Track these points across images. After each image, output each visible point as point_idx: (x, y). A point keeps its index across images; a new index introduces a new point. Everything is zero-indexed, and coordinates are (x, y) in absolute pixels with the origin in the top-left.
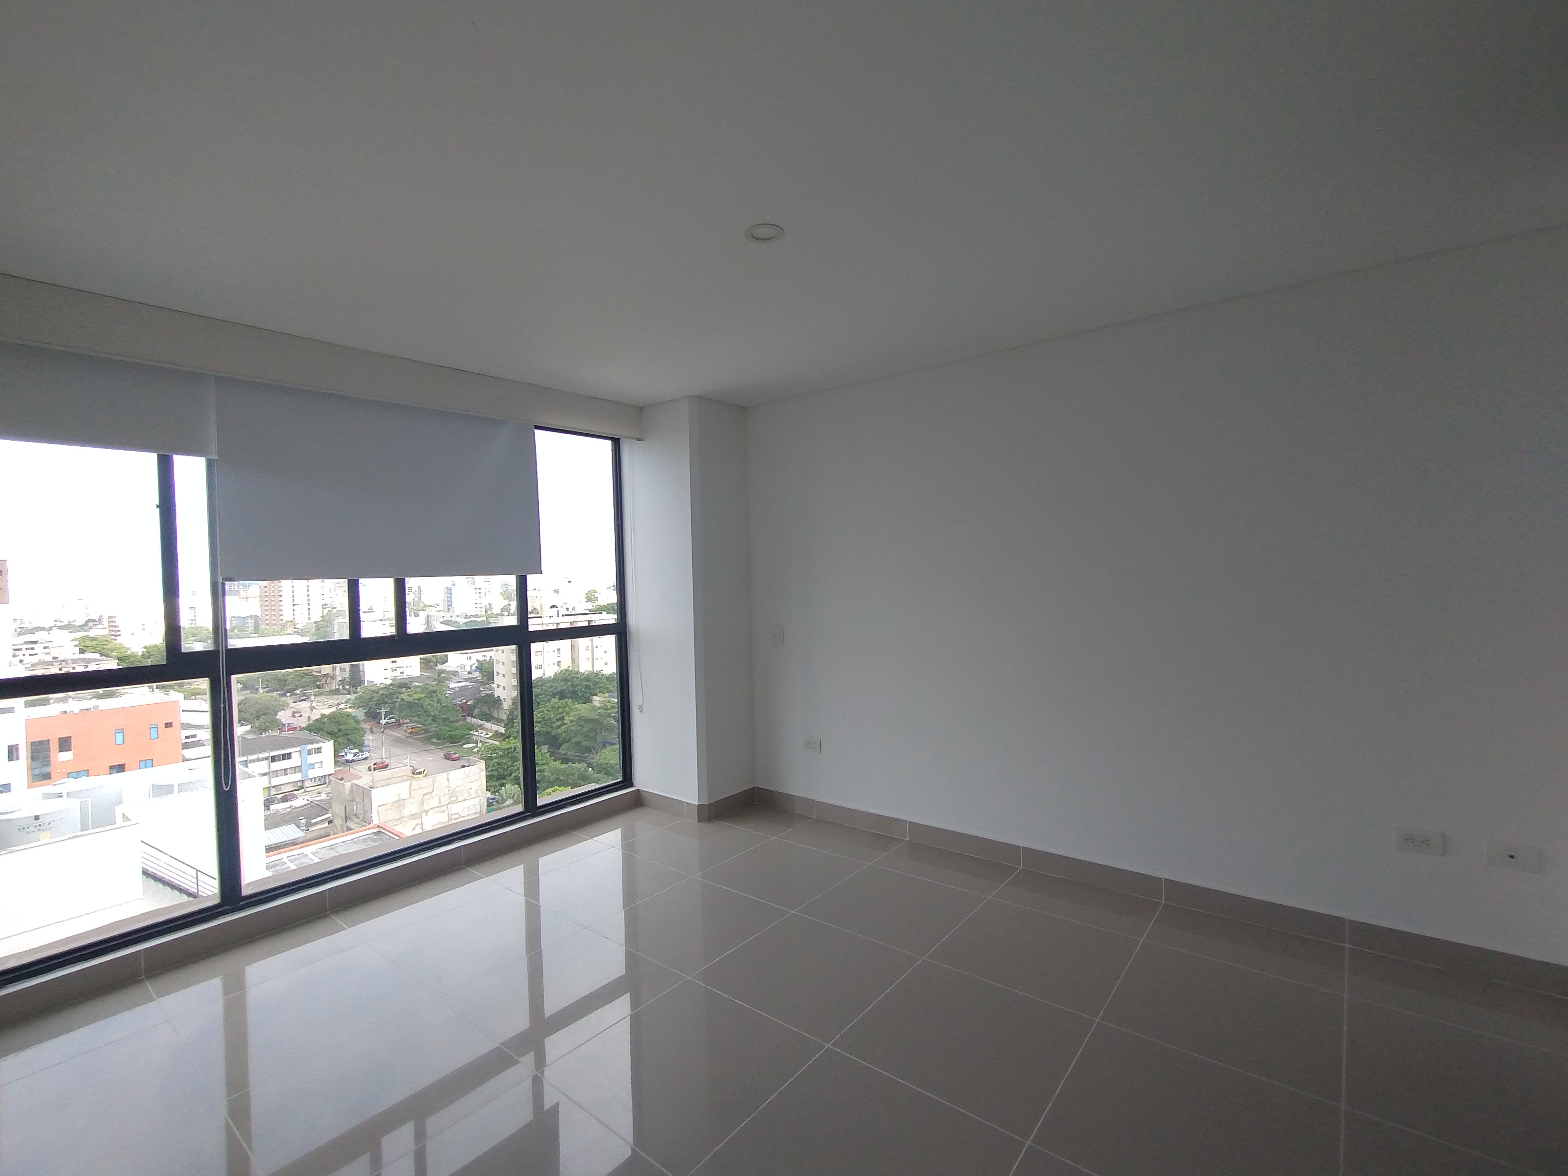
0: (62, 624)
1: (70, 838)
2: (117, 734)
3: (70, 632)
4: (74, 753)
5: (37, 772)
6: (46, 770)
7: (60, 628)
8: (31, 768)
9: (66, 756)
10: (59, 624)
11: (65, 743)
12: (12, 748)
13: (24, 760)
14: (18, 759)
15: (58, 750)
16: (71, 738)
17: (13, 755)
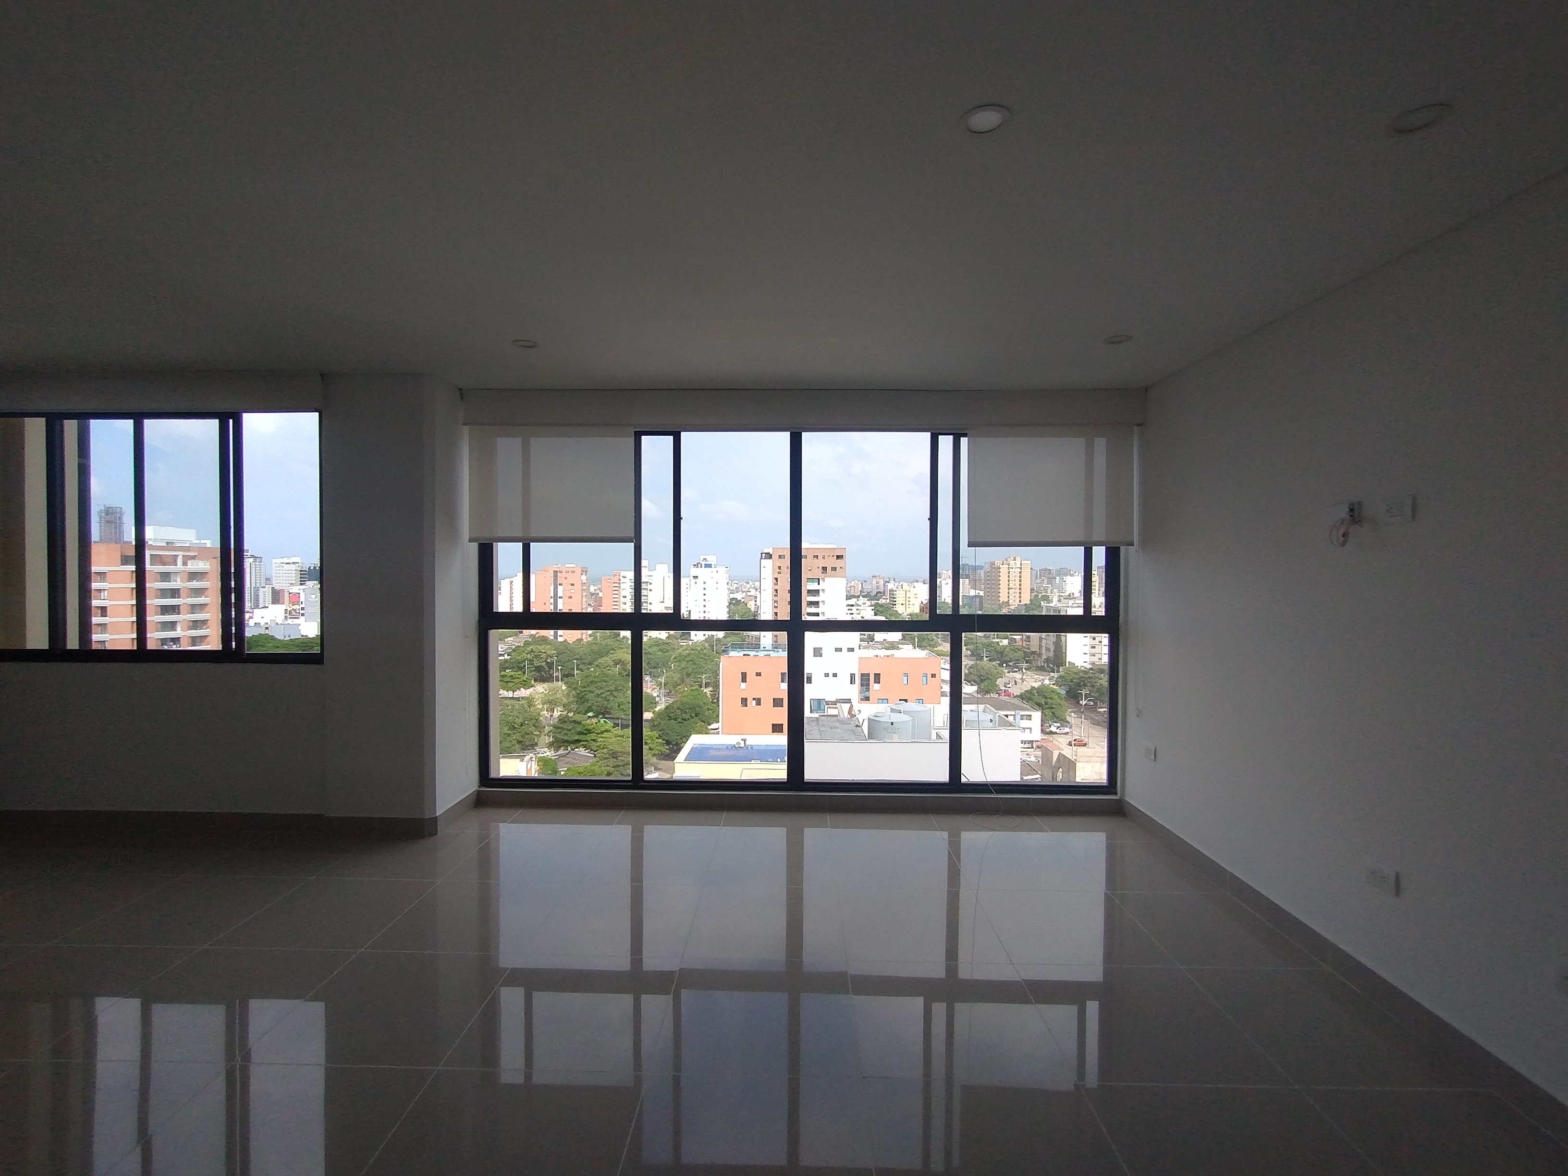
4: (881, 686)
5: (863, 694)
6: (867, 694)
8: (860, 692)
9: (876, 687)
11: (877, 677)
12: (852, 676)
13: (857, 685)
14: (854, 683)
15: (873, 682)
16: (881, 675)
17: (852, 681)
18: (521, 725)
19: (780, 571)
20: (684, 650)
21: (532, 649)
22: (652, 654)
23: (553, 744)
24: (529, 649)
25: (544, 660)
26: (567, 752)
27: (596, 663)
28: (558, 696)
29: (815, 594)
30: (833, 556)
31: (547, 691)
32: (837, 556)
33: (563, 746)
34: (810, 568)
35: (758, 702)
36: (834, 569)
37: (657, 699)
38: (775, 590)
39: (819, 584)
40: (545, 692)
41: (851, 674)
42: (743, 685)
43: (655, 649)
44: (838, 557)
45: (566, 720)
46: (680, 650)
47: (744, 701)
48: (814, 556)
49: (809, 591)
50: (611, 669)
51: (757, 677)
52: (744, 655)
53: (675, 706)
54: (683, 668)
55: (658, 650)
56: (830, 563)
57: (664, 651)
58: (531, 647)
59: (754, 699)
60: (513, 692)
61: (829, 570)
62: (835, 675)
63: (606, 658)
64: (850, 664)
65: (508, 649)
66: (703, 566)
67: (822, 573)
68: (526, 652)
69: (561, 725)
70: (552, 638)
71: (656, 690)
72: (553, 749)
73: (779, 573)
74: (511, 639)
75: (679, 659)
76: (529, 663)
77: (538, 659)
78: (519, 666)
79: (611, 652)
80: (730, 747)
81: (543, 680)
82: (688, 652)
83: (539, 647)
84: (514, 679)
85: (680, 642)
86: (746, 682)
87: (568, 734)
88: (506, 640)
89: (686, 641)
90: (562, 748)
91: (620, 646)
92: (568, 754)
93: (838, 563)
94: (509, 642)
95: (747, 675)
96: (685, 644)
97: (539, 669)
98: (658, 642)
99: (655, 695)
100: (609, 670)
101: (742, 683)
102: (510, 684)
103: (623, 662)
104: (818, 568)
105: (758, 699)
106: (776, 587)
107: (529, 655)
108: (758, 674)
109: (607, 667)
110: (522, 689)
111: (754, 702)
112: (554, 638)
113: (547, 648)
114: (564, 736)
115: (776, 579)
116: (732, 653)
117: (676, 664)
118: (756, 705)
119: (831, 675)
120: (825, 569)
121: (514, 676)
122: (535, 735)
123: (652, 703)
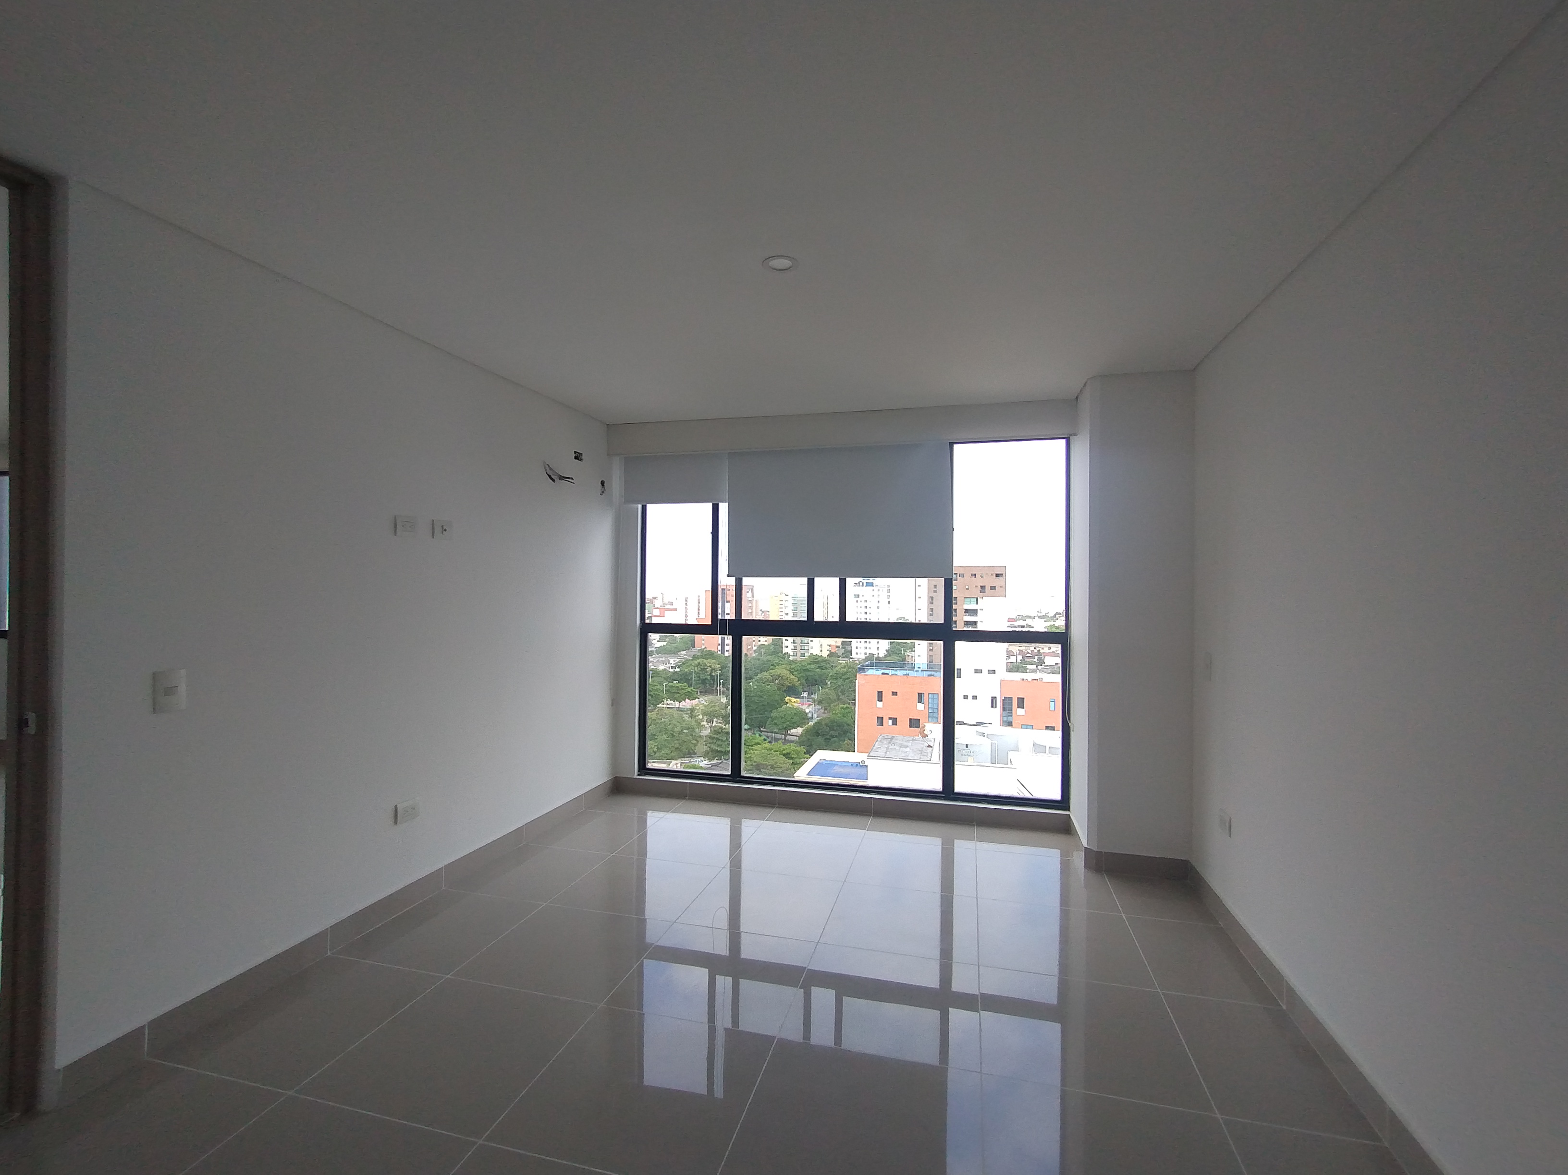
0: (1041, 615)
1: (977, 765)
2: (1051, 702)
3: (1045, 621)
4: (1025, 711)
5: (1005, 719)
6: (1010, 719)
7: (1040, 617)
8: (1002, 716)
9: (1021, 712)
10: (1040, 615)
11: (1021, 703)
12: (994, 699)
13: (998, 709)
14: (996, 707)
15: (1017, 706)
16: (1025, 700)
17: (993, 703)
18: (679, 734)
19: (935, 589)
20: (842, 668)
21: (699, 663)
22: (810, 671)
23: (708, 753)
24: (696, 662)
25: (708, 673)
26: (720, 761)
27: (757, 678)
28: (717, 708)
29: (973, 614)
30: (992, 575)
31: (708, 703)
32: (996, 574)
33: (717, 756)
34: (967, 587)
35: (895, 721)
36: (993, 588)
37: (810, 715)
38: (930, 609)
39: (977, 603)
40: (705, 703)
41: (992, 697)
42: (880, 704)
43: (813, 666)
44: (998, 575)
45: (720, 731)
46: (839, 667)
47: (880, 720)
48: (972, 575)
49: (967, 611)
50: (771, 684)
51: (893, 696)
52: (883, 674)
53: (823, 723)
54: (839, 686)
55: (816, 667)
56: (988, 582)
57: (823, 668)
58: (698, 661)
59: (890, 718)
60: (680, 703)
61: (987, 589)
62: (975, 697)
63: (765, 673)
64: (991, 687)
65: (679, 662)
66: (865, 584)
67: (980, 592)
68: (693, 665)
69: (716, 736)
70: (719, 653)
71: (811, 706)
72: (707, 758)
73: (935, 592)
74: (684, 652)
75: (836, 677)
76: (695, 676)
77: (704, 672)
78: (684, 678)
79: (771, 667)
80: (855, 765)
81: (705, 692)
82: (845, 670)
83: (705, 661)
84: (680, 690)
85: (840, 660)
86: (882, 701)
87: (722, 745)
88: (679, 653)
89: (847, 659)
90: (717, 758)
91: (780, 662)
92: (720, 763)
93: (998, 582)
94: (681, 656)
95: (883, 694)
96: (844, 662)
97: (704, 681)
98: (817, 659)
99: (807, 711)
100: (768, 685)
101: (878, 702)
102: (676, 696)
103: (782, 677)
104: (976, 586)
105: (894, 718)
106: (932, 606)
107: (696, 668)
108: (895, 694)
109: (766, 681)
110: (687, 700)
111: (890, 722)
112: (721, 653)
113: (711, 662)
114: (718, 747)
115: (932, 598)
116: (870, 672)
117: (833, 681)
118: (893, 725)
119: (970, 697)
120: (983, 587)
121: (680, 688)
122: (693, 744)
123: (804, 719)
